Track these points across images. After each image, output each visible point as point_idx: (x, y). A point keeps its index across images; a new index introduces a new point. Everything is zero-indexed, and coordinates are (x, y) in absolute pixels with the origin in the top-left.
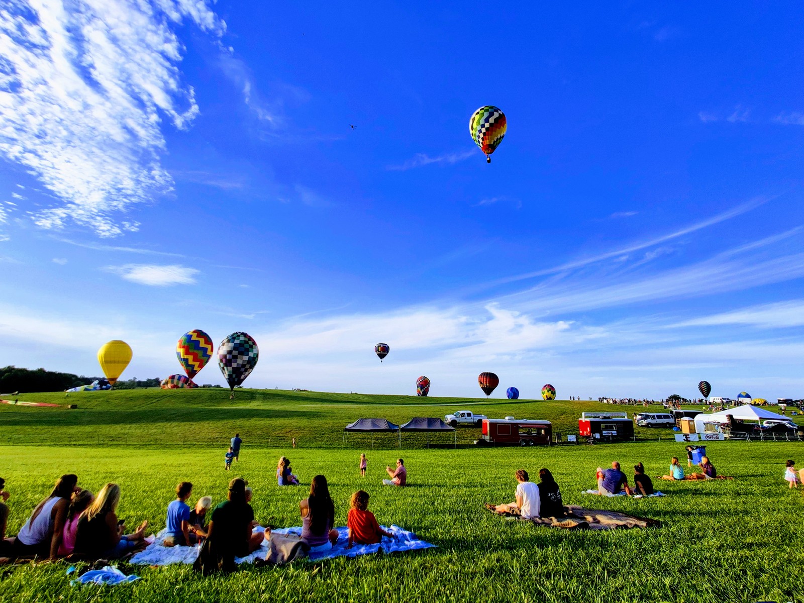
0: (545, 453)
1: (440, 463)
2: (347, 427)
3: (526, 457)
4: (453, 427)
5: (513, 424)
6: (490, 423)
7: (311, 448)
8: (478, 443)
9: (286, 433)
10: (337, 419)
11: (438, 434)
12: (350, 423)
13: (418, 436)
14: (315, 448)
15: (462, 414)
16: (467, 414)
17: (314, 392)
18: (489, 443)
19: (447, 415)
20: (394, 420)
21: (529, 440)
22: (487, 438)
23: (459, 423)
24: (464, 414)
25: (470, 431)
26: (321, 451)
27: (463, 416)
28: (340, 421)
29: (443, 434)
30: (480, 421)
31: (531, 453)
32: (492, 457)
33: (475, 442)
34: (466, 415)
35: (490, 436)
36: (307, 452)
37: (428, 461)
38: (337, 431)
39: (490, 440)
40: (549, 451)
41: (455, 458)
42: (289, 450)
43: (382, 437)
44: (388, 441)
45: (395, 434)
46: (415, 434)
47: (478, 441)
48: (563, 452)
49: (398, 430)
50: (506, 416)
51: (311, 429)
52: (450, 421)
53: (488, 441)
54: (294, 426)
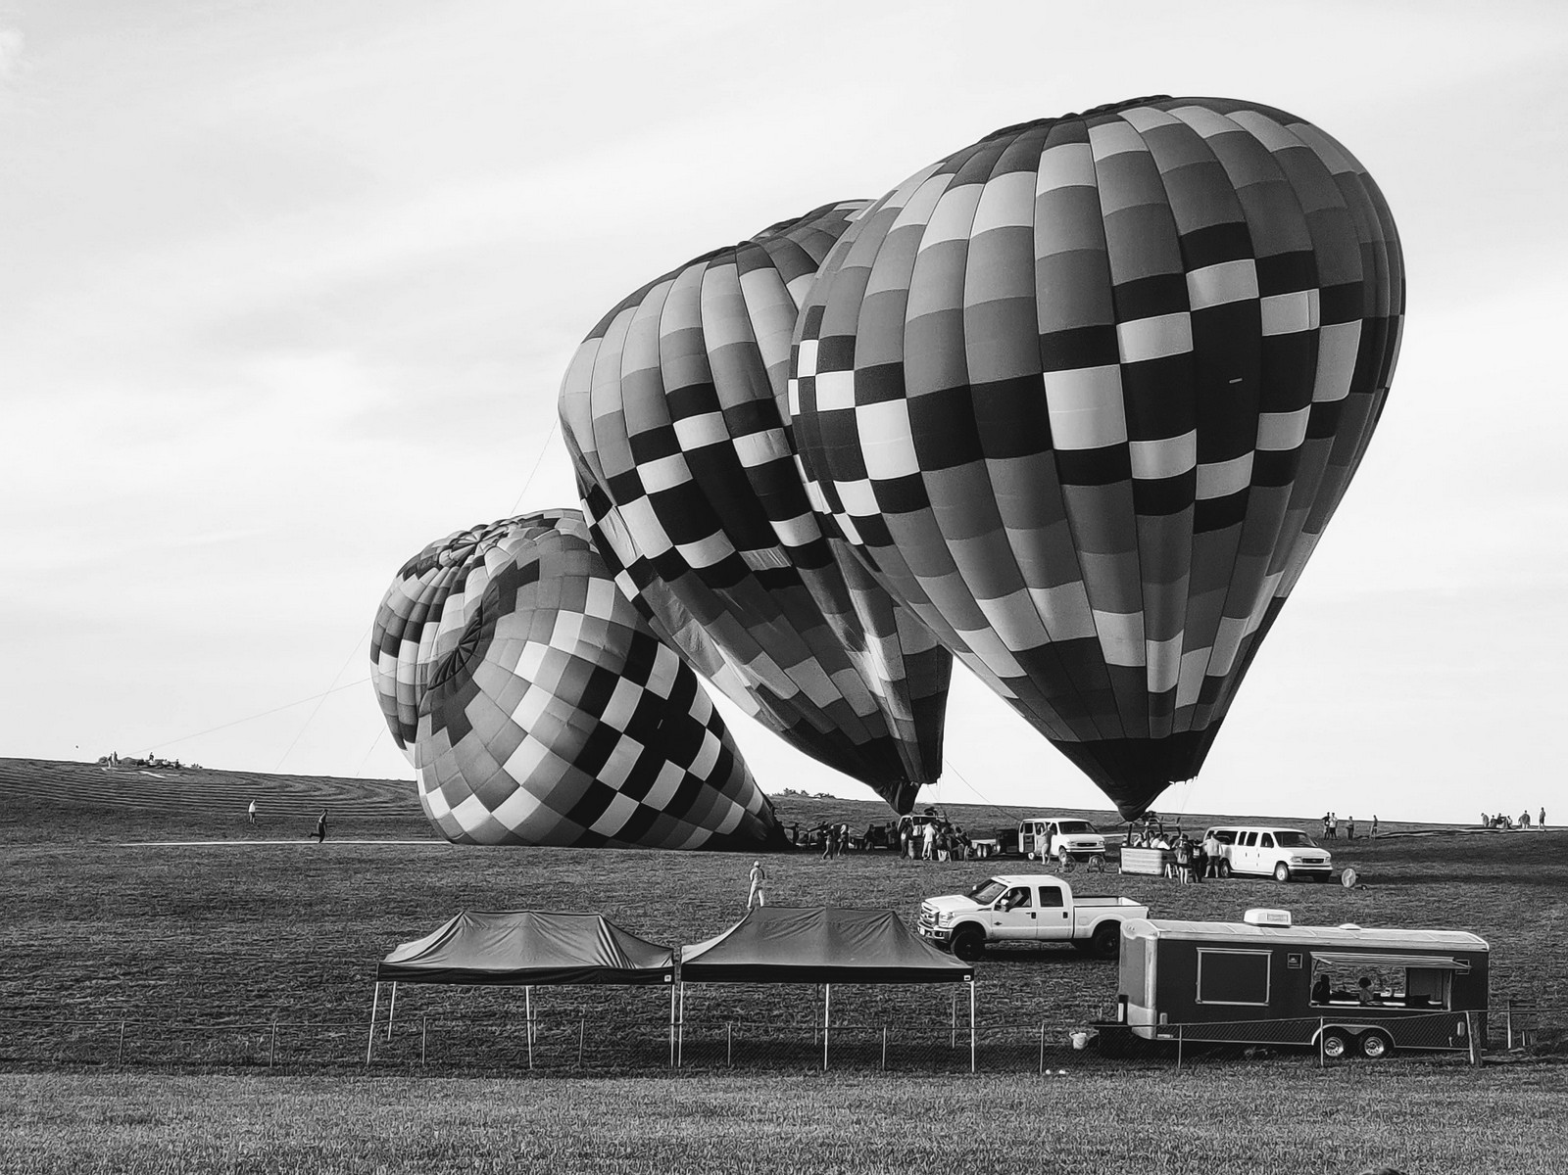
0: (1440, 1096)
1: (880, 1143)
2: (393, 959)
3: (1340, 1117)
4: (963, 957)
5: (1281, 950)
6: (1160, 942)
7: (192, 1068)
8: (1090, 1044)
9: (62, 988)
10: (337, 915)
11: (878, 992)
12: (413, 936)
13: (772, 1005)
14: (221, 1065)
15: (1014, 891)
16: (1043, 890)
17: (211, 772)
18: (1153, 1042)
19: (933, 894)
20: (647, 921)
21: (1367, 1033)
22: (1143, 1017)
23: (996, 939)
24: (1026, 891)
25: (1048, 984)
26: (251, 1083)
27: (1020, 904)
28: (358, 926)
29: (905, 996)
30: (1109, 930)
31: (1365, 1095)
32: (1160, 1115)
33: (1078, 1040)
34: (1035, 896)
35: (1159, 1007)
36: (176, 1091)
37: (819, 1131)
38: (340, 979)
39: (1159, 1029)
40: (1465, 1088)
41: (965, 1118)
42: (75, 1081)
43: (584, 1008)
44: (616, 1029)
45: (652, 993)
46: (759, 992)
47: (1094, 1032)
48: (1539, 1096)
49: (670, 971)
50: (1249, 905)
51: (198, 971)
52: (948, 925)
53: (1148, 1033)
54: (100, 954)
